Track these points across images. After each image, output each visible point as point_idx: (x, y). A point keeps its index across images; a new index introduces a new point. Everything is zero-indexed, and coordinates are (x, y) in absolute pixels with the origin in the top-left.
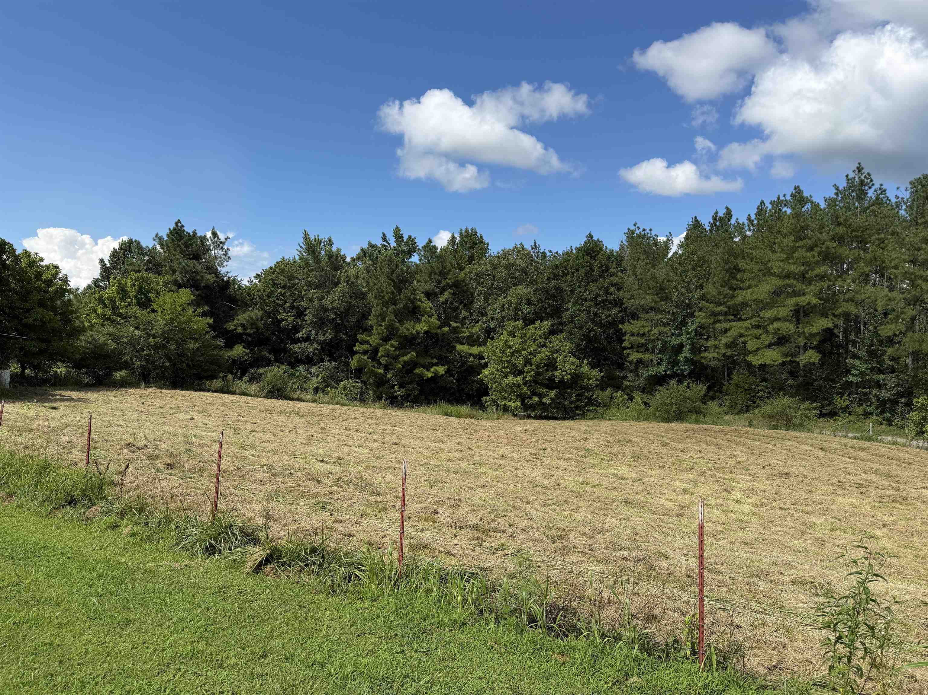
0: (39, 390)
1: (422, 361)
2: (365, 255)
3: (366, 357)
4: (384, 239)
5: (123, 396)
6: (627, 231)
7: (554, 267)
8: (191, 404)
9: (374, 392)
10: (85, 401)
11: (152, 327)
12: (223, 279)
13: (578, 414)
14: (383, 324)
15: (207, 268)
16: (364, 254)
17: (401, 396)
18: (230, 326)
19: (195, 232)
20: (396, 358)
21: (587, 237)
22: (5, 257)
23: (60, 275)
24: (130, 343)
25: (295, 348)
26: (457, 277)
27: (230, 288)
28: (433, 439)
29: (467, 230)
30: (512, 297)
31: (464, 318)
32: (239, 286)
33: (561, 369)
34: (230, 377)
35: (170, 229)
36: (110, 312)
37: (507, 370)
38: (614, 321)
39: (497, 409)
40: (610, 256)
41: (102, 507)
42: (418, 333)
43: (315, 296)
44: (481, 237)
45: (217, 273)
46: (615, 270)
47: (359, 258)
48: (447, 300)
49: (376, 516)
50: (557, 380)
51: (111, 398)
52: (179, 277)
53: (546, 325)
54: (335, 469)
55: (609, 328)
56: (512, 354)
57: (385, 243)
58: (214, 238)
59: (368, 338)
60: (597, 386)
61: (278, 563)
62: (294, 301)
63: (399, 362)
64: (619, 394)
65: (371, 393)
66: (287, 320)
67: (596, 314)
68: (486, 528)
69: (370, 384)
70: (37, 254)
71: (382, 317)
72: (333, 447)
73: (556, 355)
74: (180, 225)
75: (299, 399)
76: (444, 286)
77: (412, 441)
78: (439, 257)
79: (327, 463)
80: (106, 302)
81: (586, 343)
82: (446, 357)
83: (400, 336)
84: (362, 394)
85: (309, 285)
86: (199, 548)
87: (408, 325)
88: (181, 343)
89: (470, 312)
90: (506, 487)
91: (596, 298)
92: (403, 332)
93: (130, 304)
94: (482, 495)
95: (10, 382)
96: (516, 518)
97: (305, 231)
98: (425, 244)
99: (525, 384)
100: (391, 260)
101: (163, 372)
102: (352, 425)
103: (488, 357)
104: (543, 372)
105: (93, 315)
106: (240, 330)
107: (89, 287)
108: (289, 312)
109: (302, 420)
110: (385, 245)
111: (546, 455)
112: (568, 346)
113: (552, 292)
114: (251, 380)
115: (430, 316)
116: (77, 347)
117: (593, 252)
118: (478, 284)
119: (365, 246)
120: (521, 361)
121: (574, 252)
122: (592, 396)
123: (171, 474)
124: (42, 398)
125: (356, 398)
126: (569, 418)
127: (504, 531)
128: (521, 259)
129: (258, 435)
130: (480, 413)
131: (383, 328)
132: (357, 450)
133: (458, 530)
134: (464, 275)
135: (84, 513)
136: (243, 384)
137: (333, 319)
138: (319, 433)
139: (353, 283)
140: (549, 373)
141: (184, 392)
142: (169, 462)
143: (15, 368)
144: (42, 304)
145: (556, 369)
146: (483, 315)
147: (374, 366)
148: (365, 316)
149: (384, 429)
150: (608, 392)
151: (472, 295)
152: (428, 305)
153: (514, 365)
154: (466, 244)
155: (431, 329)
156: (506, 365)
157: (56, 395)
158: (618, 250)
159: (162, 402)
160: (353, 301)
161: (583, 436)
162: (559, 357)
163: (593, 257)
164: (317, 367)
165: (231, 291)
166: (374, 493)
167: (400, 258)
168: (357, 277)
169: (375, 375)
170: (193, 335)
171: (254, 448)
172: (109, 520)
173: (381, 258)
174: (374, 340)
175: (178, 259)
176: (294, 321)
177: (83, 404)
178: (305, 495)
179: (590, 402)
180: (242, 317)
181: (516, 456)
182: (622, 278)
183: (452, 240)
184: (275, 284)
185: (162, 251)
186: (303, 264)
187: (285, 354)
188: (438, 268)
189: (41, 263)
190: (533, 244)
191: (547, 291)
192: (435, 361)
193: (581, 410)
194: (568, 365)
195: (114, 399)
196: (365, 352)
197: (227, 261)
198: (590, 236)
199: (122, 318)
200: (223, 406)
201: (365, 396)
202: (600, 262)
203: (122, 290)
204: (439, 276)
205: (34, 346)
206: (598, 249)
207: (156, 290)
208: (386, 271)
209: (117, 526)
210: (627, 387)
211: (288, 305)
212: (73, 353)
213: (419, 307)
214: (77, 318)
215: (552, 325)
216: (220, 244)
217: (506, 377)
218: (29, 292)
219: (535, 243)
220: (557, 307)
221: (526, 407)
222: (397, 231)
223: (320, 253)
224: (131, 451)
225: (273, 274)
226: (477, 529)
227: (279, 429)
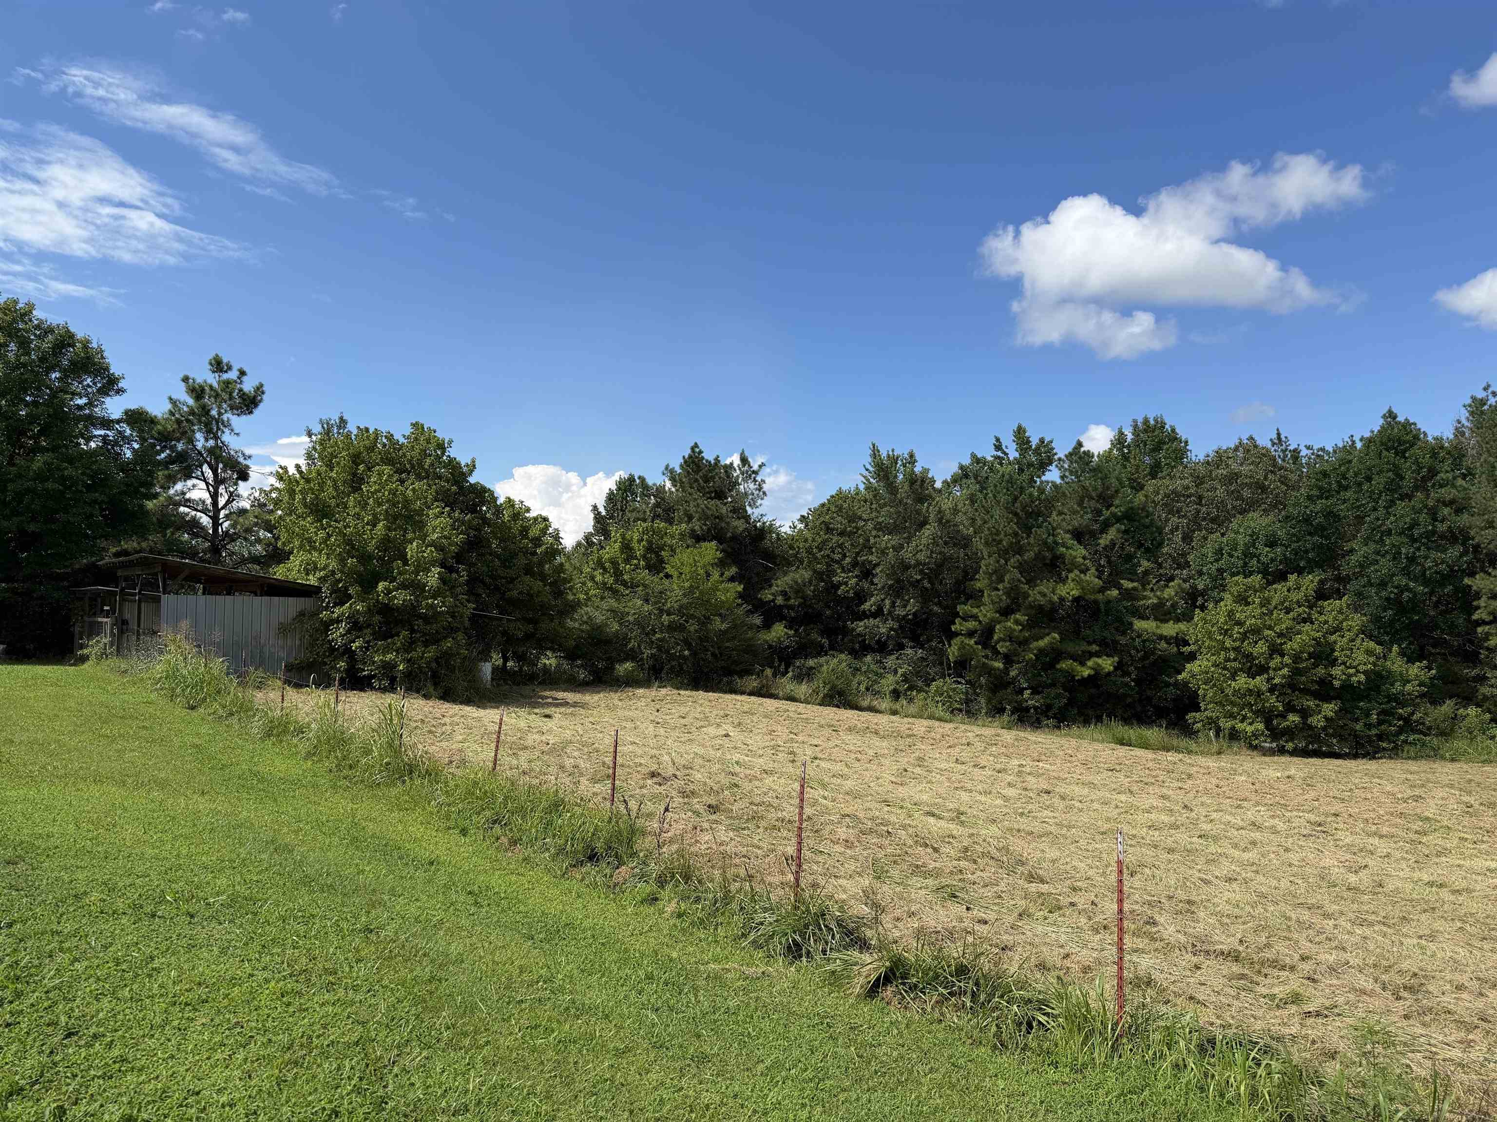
0: (527, 690)
1: (1071, 647)
2: (966, 476)
3: (972, 642)
4: (998, 447)
5: (630, 699)
6: (1469, 401)
7: (1320, 476)
8: (722, 713)
9: (989, 701)
10: (584, 706)
11: (666, 600)
12: (755, 526)
13: (1384, 749)
14: (1000, 586)
15: (734, 511)
16: (964, 475)
17: (1036, 708)
18: (767, 595)
19: (717, 459)
20: (1024, 643)
21: (1384, 417)
22: (484, 508)
23: (551, 530)
24: (637, 622)
25: (860, 626)
26: (1131, 502)
27: (765, 538)
28: (1114, 786)
29: (1146, 421)
30: (1237, 533)
31: (1146, 573)
32: (778, 534)
33: (1344, 663)
34: (769, 672)
35: (684, 457)
36: (611, 580)
37: (1236, 665)
38: (1452, 570)
39: (1217, 735)
40: (1437, 450)
41: (633, 869)
42: (1062, 599)
43: (889, 545)
44: (1173, 430)
45: (747, 518)
46: (1450, 476)
47: (956, 480)
48: (1113, 544)
49: (1046, 919)
50: (1337, 683)
51: (616, 702)
52: (696, 525)
53: (1310, 582)
54: (955, 829)
55: (1442, 585)
56: (1244, 636)
57: (999, 454)
58: (744, 466)
59: (975, 611)
60: (1422, 695)
61: (904, 984)
62: (858, 554)
63: (1031, 650)
64: (1472, 711)
65: (983, 701)
66: (846, 584)
67: (1412, 560)
68: (1256, 959)
69: (981, 687)
70: (522, 502)
71: (998, 575)
72: (941, 791)
73: (1333, 638)
74: (697, 450)
75: (871, 709)
76: (1107, 519)
77: (1076, 789)
78: (1096, 470)
79: (940, 818)
80: (607, 565)
81: (1395, 614)
82: (1115, 642)
83: (1031, 607)
84: (967, 702)
85: (880, 527)
86: (778, 945)
87: (1044, 587)
88: (705, 621)
89: (1156, 562)
90: (1274, 883)
91: (1411, 528)
92: (1035, 600)
93: (637, 567)
94: (1231, 895)
95: (492, 679)
96: (1309, 944)
97: (874, 445)
98: (1070, 450)
99: (1272, 690)
100: (1011, 481)
101: (680, 665)
102: (965, 755)
103: (1197, 641)
104: (1307, 670)
105: (590, 584)
106: (780, 600)
107: (579, 544)
108: (850, 571)
109: (885, 744)
110: (999, 457)
111: (1341, 826)
112: (1356, 620)
113: (1320, 520)
114: (799, 678)
115: (1084, 572)
116: (570, 630)
117: (1400, 444)
118: (1170, 512)
119: (967, 461)
120: (1261, 648)
121: (1359, 445)
122: (1413, 714)
123: (716, 822)
124: (530, 701)
125: (960, 710)
126: (1364, 756)
127: (1292, 968)
128: (1252, 463)
129: (823, 764)
130: (1184, 742)
131: (1001, 593)
132: (983, 798)
133: (1201, 958)
134: (1143, 499)
135: (611, 876)
136: (787, 684)
137: (918, 581)
138: (915, 766)
139: (948, 521)
140: (1321, 671)
141: (710, 694)
142: (710, 802)
143: (497, 659)
144: (528, 571)
145: (1333, 663)
146: (1180, 567)
147: (986, 657)
148: (969, 575)
149: (1021, 766)
150: (1447, 707)
151: (1160, 531)
152: (1079, 552)
153: (1249, 657)
154: (1145, 445)
155: (1085, 594)
156: (1232, 655)
157: (547, 697)
158: (1451, 437)
159: (683, 710)
160: (950, 551)
161: (1409, 793)
162: (1340, 641)
163: (1401, 454)
164: (893, 657)
165: (767, 543)
166: (1032, 878)
167: (1025, 476)
168: (955, 511)
169: (989, 671)
170: (718, 611)
171: (824, 786)
172: (645, 888)
173: (994, 479)
174: (986, 612)
175: (695, 499)
176: (857, 584)
177: (582, 711)
178: (918, 870)
179: (1408, 725)
180: (783, 581)
181: (1281, 826)
182: (1465, 489)
183: (1119, 441)
184: (829, 530)
185: (673, 489)
186: (869, 496)
187: (844, 636)
188: (1095, 489)
189: (527, 515)
190: (1275, 436)
191: (1307, 520)
192: (1095, 648)
193: (1390, 742)
194: (1360, 656)
195: (620, 704)
196: (971, 634)
197: (762, 499)
198: (1391, 415)
199: (627, 588)
200: (766, 717)
201: (974, 707)
202: (1416, 462)
203: (627, 547)
204: (1098, 501)
205: (519, 630)
206: (1409, 438)
207: (671, 547)
208: (1003, 498)
209: (656, 899)
210: (1486, 698)
211: (848, 560)
212: (565, 637)
213: (1062, 556)
214: (571, 588)
215: (1322, 582)
216: (751, 475)
217: (1233, 677)
218: (514, 555)
219: (1279, 434)
220: (1329, 549)
221: (1275, 734)
222: (1020, 435)
223: (896, 477)
224: (656, 783)
225: (827, 514)
226: (1237, 959)
227: (853, 756)
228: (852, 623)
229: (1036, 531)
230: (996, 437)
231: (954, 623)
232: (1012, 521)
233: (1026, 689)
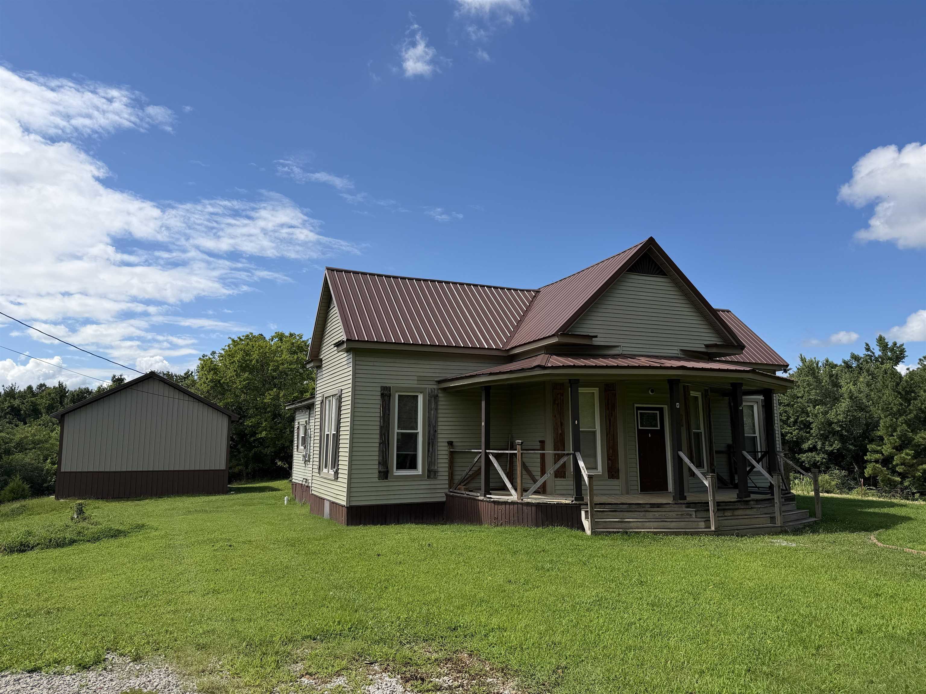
228: (799, 455)
229: (914, 403)
230: (866, 343)
231: (867, 455)
232: (897, 397)
233: (916, 493)
